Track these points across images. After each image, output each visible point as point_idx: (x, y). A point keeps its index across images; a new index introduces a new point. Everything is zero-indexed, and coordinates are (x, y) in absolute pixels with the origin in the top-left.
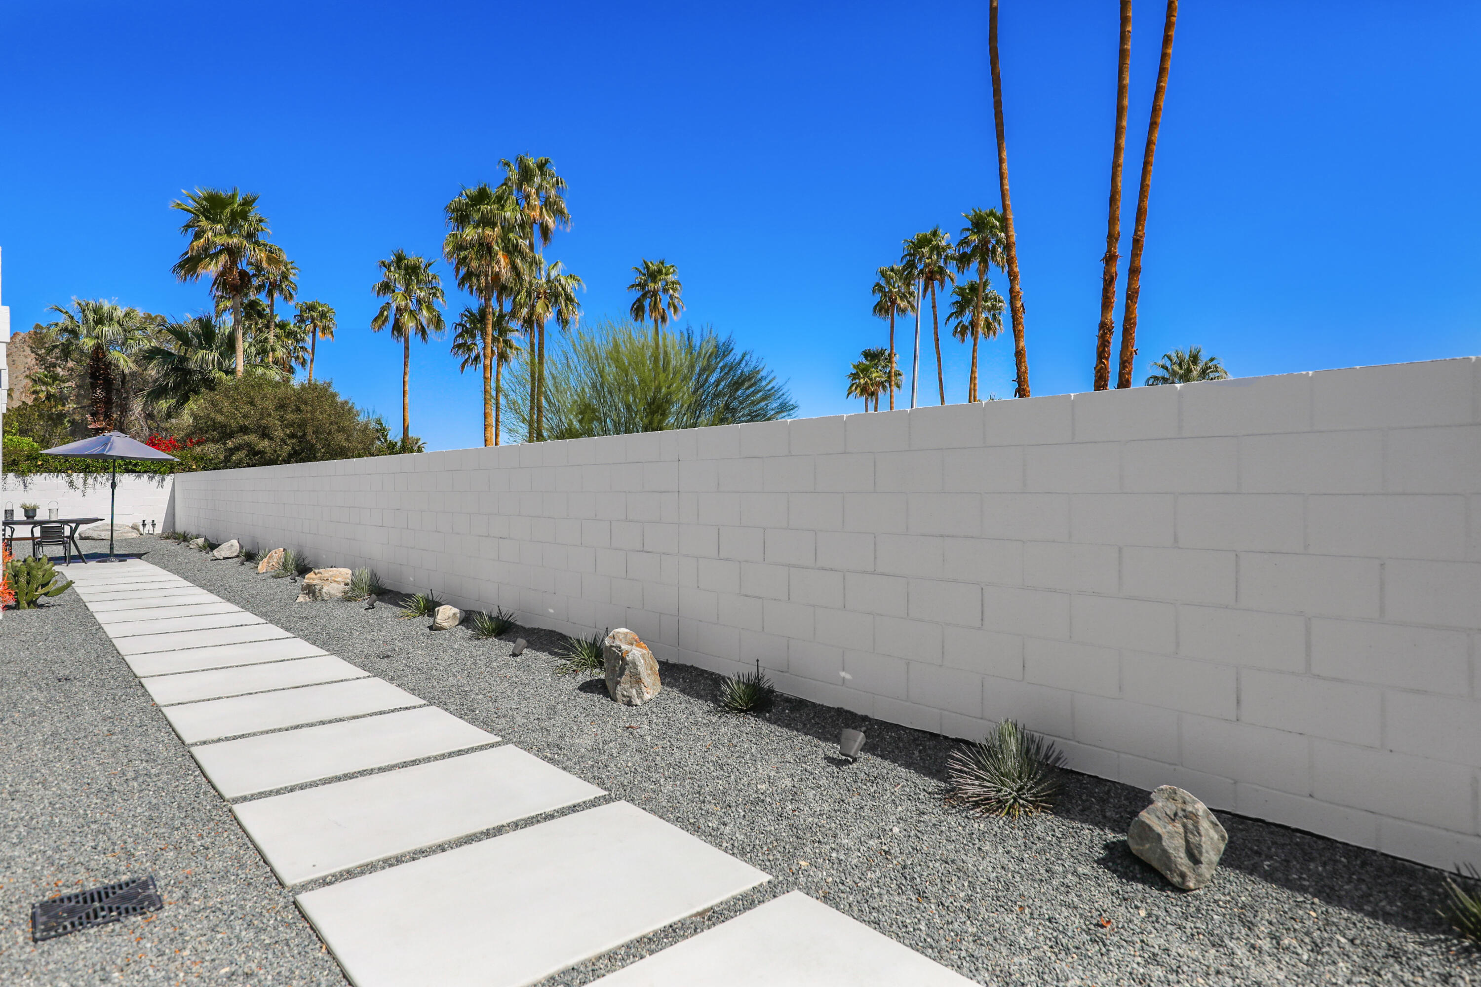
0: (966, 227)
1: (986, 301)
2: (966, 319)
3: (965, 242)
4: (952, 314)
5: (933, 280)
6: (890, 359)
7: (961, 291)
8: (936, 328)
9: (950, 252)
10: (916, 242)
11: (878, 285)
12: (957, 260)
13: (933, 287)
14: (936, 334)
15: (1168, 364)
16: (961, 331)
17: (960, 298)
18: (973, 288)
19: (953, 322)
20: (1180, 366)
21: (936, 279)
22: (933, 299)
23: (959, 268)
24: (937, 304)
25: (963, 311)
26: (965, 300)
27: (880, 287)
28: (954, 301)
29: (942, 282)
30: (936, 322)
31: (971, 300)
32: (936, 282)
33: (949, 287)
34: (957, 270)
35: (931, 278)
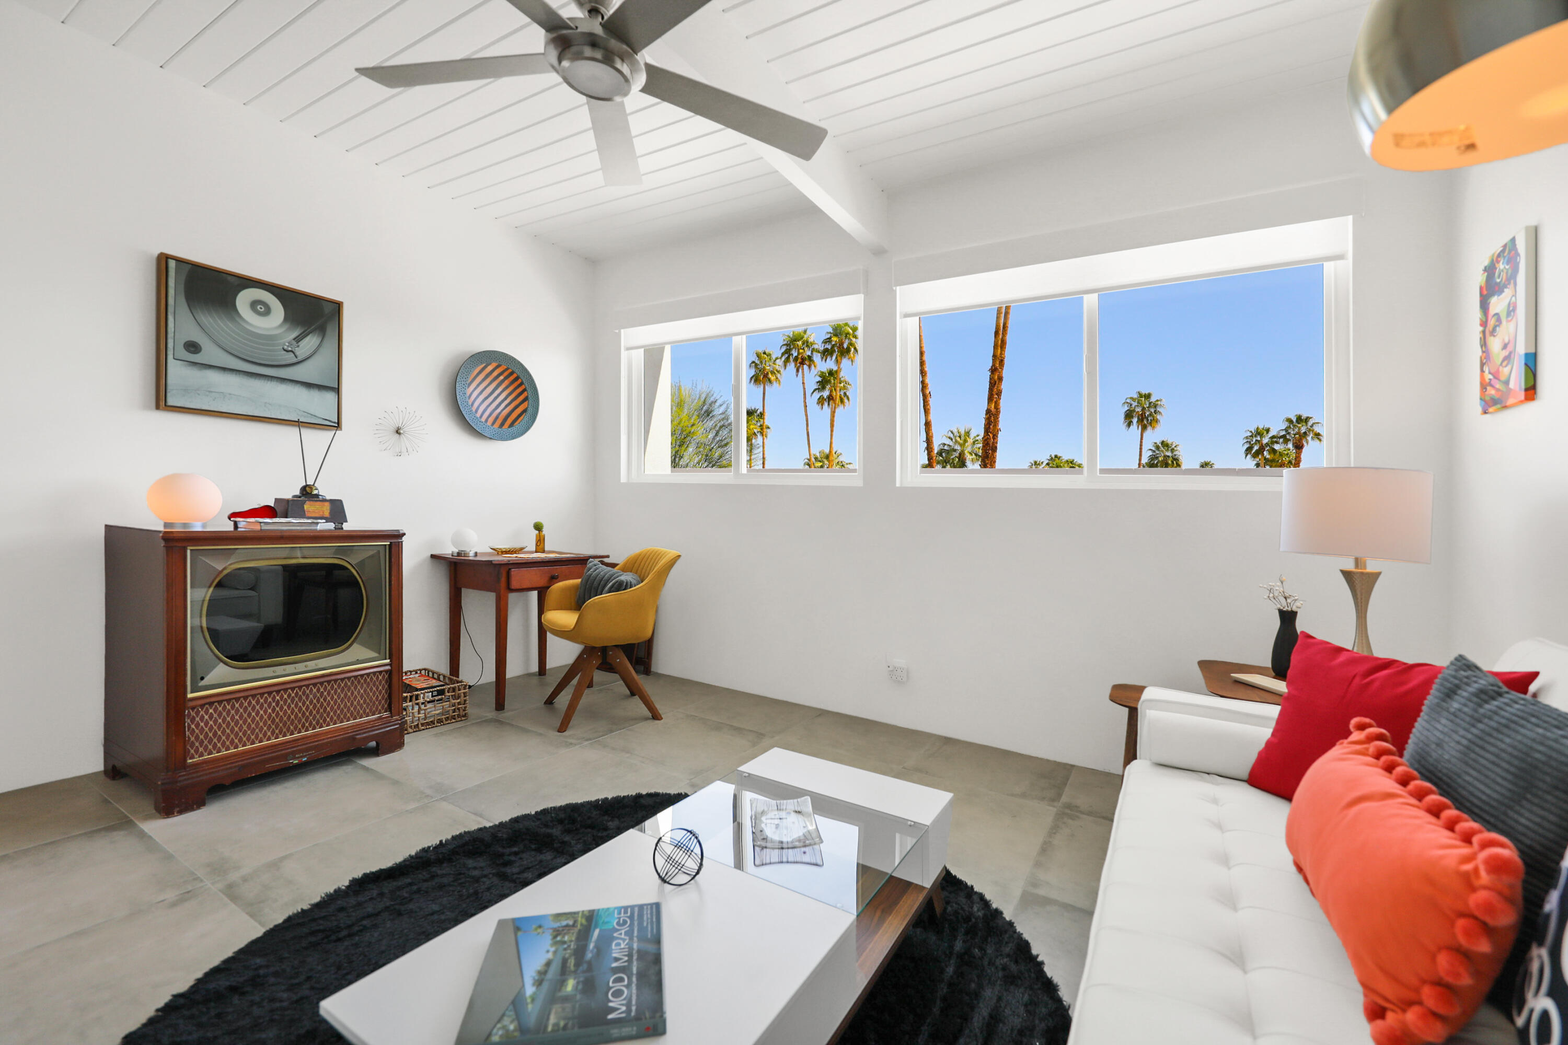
0: (828, 331)
1: (840, 383)
2: (826, 394)
3: (828, 340)
4: (816, 389)
5: (803, 364)
6: (761, 415)
7: (822, 375)
8: (805, 398)
9: (816, 347)
10: (791, 336)
11: (753, 362)
12: (821, 353)
13: (803, 369)
14: (805, 402)
15: (952, 436)
16: (821, 401)
17: (820, 379)
18: (831, 373)
19: (817, 395)
20: (960, 437)
21: (806, 364)
22: (803, 377)
23: (822, 358)
24: (805, 382)
25: (823, 388)
26: (825, 381)
27: (756, 365)
28: (817, 381)
29: (810, 366)
30: (805, 394)
31: (829, 381)
32: (805, 366)
33: (814, 371)
34: (820, 360)
35: (802, 363)
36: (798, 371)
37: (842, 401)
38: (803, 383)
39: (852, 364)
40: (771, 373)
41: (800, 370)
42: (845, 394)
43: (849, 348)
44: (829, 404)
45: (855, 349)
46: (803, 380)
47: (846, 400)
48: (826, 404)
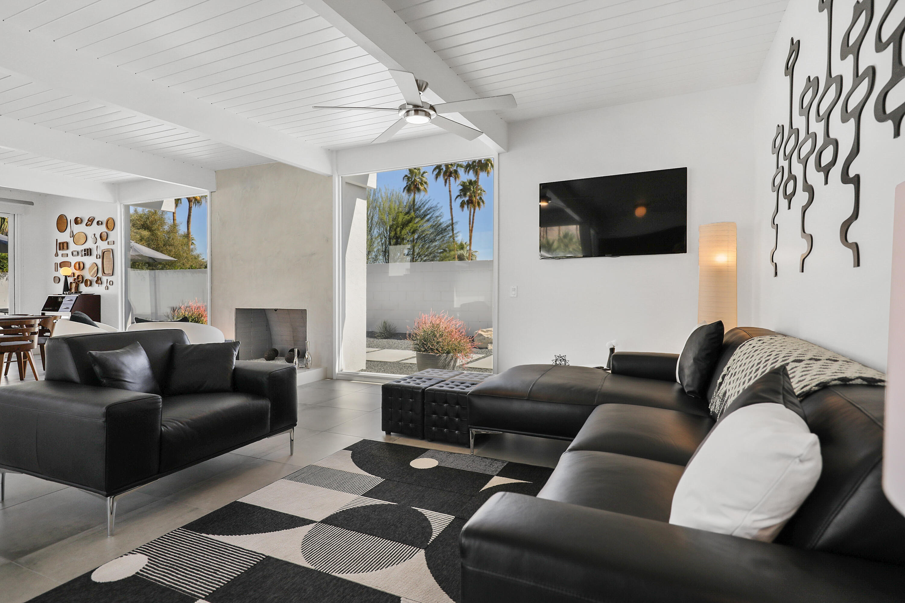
1: (478, 190)
2: (466, 199)
4: (459, 196)
7: (463, 184)
8: (451, 202)
11: (406, 176)
12: (465, 167)
13: (450, 181)
14: (451, 206)
17: (461, 187)
18: (471, 182)
19: (459, 201)
21: (452, 176)
22: (450, 187)
23: (465, 172)
24: (451, 190)
25: (465, 195)
26: (465, 189)
27: (408, 178)
28: (460, 189)
29: (455, 179)
30: (451, 200)
31: (470, 189)
32: (451, 178)
33: (458, 182)
34: (464, 173)
35: (450, 176)
36: (446, 182)
37: (479, 204)
38: (450, 191)
39: (488, 176)
40: (421, 184)
41: (448, 181)
42: (481, 198)
43: (487, 163)
44: (468, 207)
45: (491, 164)
46: (450, 189)
47: (481, 203)
48: (466, 207)
